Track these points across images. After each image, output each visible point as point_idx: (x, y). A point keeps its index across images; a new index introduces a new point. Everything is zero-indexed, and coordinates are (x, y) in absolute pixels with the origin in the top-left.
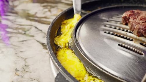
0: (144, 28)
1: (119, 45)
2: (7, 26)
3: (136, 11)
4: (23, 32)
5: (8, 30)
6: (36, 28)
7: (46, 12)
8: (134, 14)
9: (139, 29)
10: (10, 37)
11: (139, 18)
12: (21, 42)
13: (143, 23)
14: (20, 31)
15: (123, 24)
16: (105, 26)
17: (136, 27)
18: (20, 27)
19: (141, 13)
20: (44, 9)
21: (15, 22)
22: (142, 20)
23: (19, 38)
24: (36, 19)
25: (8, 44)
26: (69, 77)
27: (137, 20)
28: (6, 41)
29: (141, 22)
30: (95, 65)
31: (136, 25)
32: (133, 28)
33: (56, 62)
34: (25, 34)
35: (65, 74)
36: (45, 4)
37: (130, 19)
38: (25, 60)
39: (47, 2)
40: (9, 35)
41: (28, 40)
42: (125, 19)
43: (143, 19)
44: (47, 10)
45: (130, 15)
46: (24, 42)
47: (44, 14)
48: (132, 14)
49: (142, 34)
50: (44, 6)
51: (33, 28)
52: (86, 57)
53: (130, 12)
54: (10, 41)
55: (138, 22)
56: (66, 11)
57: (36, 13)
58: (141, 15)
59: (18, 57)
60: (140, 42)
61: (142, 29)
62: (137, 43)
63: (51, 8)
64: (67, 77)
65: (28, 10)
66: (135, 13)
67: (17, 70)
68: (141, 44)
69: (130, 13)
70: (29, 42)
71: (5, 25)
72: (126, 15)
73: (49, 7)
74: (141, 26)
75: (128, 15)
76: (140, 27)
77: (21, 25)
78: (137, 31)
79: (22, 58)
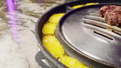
0: (116, 18)
1: (94, 32)
2: (10, 19)
3: (111, 6)
4: (21, 24)
5: (10, 22)
6: (32, 21)
7: (42, 9)
8: (109, 8)
9: (111, 19)
10: (10, 27)
11: (113, 11)
12: (18, 30)
13: (116, 14)
14: (19, 23)
15: (100, 16)
16: (85, 18)
17: (109, 17)
18: (19, 20)
19: (116, 8)
20: (41, 7)
21: (16, 16)
22: (115, 12)
23: (17, 28)
24: (33, 14)
25: (7, 32)
26: (47, 54)
27: (112, 13)
28: (7, 30)
29: (114, 14)
30: (71, 47)
31: (109, 16)
32: (107, 19)
33: (39, 43)
34: (22, 25)
35: (45, 52)
36: (42, 4)
37: (106, 12)
38: (19, 44)
39: (44, 2)
40: (9, 26)
41: (24, 29)
42: (101, 12)
43: (117, 11)
44: (43, 8)
45: (106, 9)
46: (21, 31)
47: (40, 11)
48: (108, 8)
49: (115, 24)
50: (41, 5)
51: (30, 21)
52: (65, 40)
53: (106, 6)
54: (9, 30)
55: (112, 14)
56: (56, 7)
57: (34, 10)
58: (116, 9)
59: (14, 41)
60: (112, 30)
61: (114, 19)
62: (109, 31)
63: (46, 7)
64: (45, 54)
65: (28, 8)
66: (111, 7)
67: (11, 51)
68: (113, 31)
69: (106, 8)
70: (24, 31)
71: (8, 18)
72: (103, 9)
73: (45, 6)
74: (114, 17)
75: (104, 9)
76: (112, 18)
77: (20, 19)
78: (110, 21)
79: (17, 42)
